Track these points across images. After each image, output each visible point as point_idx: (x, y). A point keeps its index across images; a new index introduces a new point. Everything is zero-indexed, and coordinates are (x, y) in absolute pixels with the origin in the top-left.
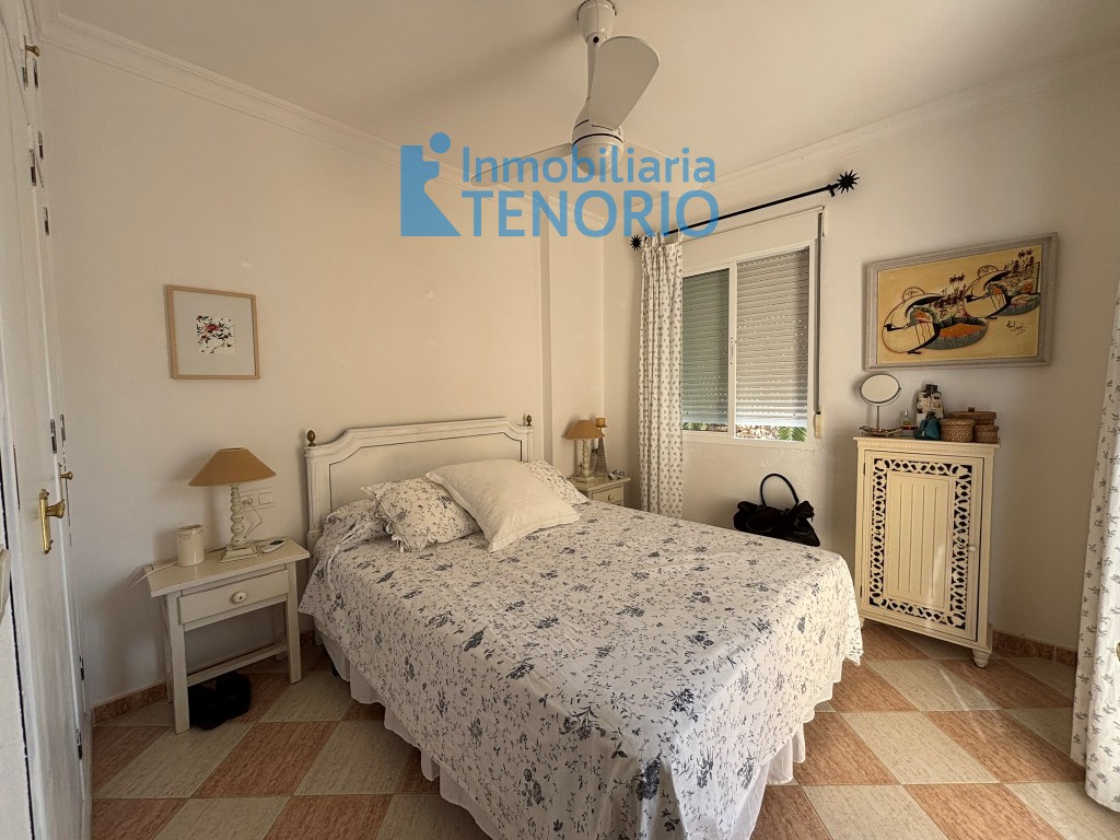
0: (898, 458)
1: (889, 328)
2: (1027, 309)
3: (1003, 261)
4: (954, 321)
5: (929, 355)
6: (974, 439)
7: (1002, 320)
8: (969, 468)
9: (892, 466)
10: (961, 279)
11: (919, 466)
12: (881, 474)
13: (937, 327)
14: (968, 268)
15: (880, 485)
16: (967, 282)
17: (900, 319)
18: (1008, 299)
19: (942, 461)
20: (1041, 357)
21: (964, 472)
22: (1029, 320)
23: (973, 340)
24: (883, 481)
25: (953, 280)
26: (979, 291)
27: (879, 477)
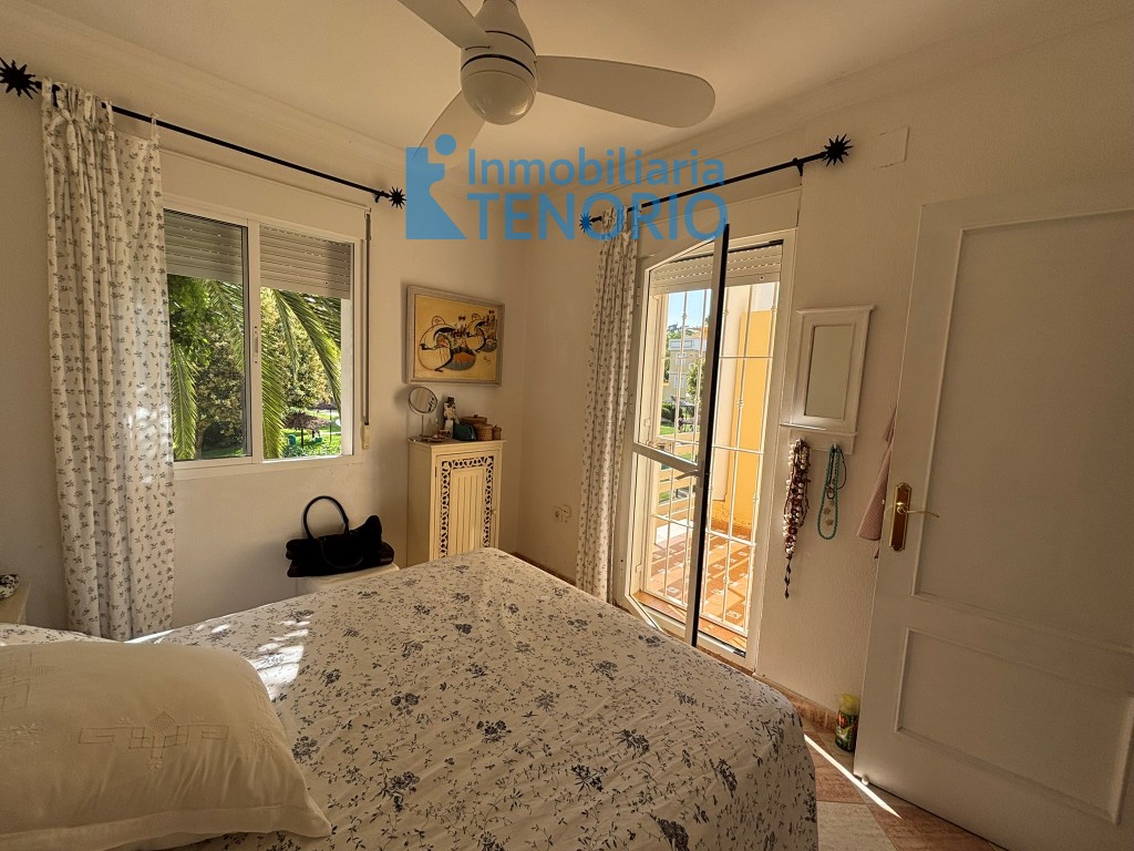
0: (456, 458)
1: (423, 347)
2: (491, 350)
3: (483, 313)
4: (461, 349)
5: (448, 373)
6: (493, 439)
7: (482, 354)
8: (492, 457)
9: (453, 465)
10: (464, 318)
11: (468, 462)
12: (446, 473)
13: (452, 353)
14: (468, 311)
15: (446, 484)
16: (467, 322)
17: (431, 343)
18: (485, 340)
19: (480, 455)
20: (496, 382)
21: (489, 461)
22: (492, 355)
23: (469, 365)
24: (447, 479)
25: (460, 318)
26: (473, 332)
27: (445, 477)
